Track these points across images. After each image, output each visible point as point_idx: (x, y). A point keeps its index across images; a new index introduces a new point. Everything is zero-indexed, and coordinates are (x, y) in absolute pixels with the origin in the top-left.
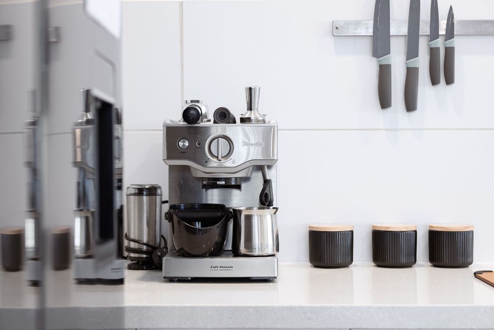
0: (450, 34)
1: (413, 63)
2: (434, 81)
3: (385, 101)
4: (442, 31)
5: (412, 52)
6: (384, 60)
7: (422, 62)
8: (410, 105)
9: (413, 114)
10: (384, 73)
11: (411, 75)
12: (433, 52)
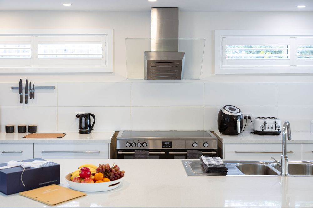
0: (33, 89)
1: (27, 94)
2: (31, 98)
3: (21, 102)
4: (32, 89)
5: (26, 92)
6: (21, 94)
7: (29, 94)
8: (26, 102)
9: (27, 104)
10: (21, 97)
11: (26, 97)
12: (31, 93)
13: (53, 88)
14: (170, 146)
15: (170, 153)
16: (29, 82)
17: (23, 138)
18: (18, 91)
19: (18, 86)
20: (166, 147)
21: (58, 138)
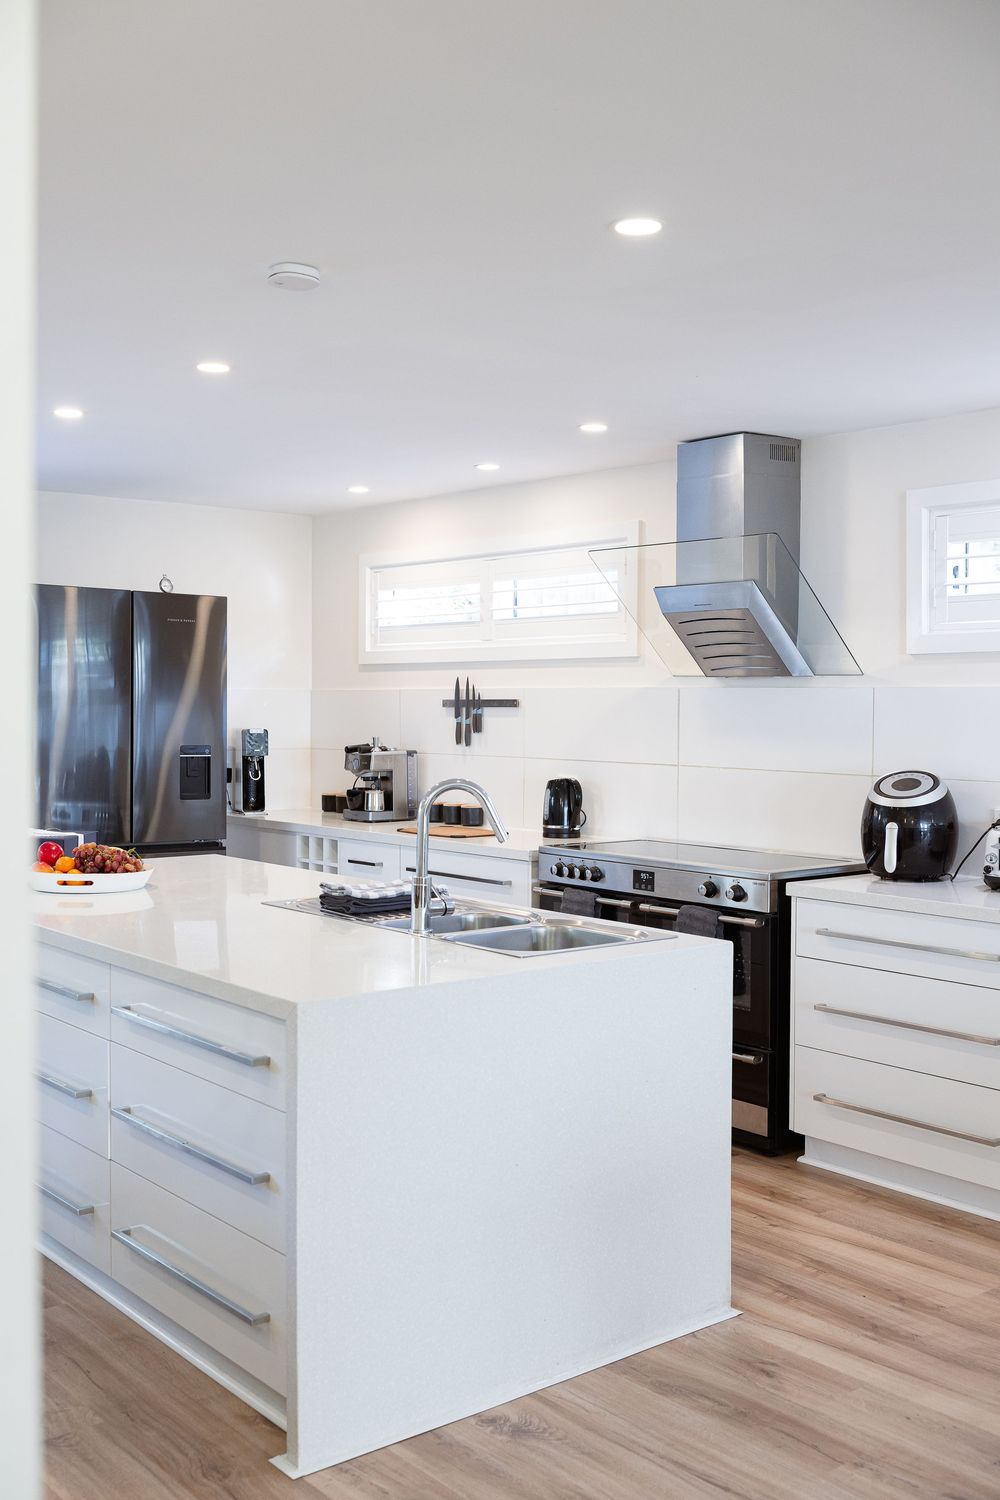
0: (480, 706)
1: (469, 721)
2: (476, 731)
3: (458, 741)
4: (477, 705)
5: (468, 715)
6: (459, 720)
7: (472, 720)
8: (468, 743)
9: (470, 747)
10: (459, 725)
11: (469, 728)
12: (475, 716)
13: (513, 703)
14: (649, 887)
15: (643, 907)
16: (471, 688)
17: (398, 830)
18: (453, 710)
19: (453, 697)
20: (640, 889)
21: (452, 837)
